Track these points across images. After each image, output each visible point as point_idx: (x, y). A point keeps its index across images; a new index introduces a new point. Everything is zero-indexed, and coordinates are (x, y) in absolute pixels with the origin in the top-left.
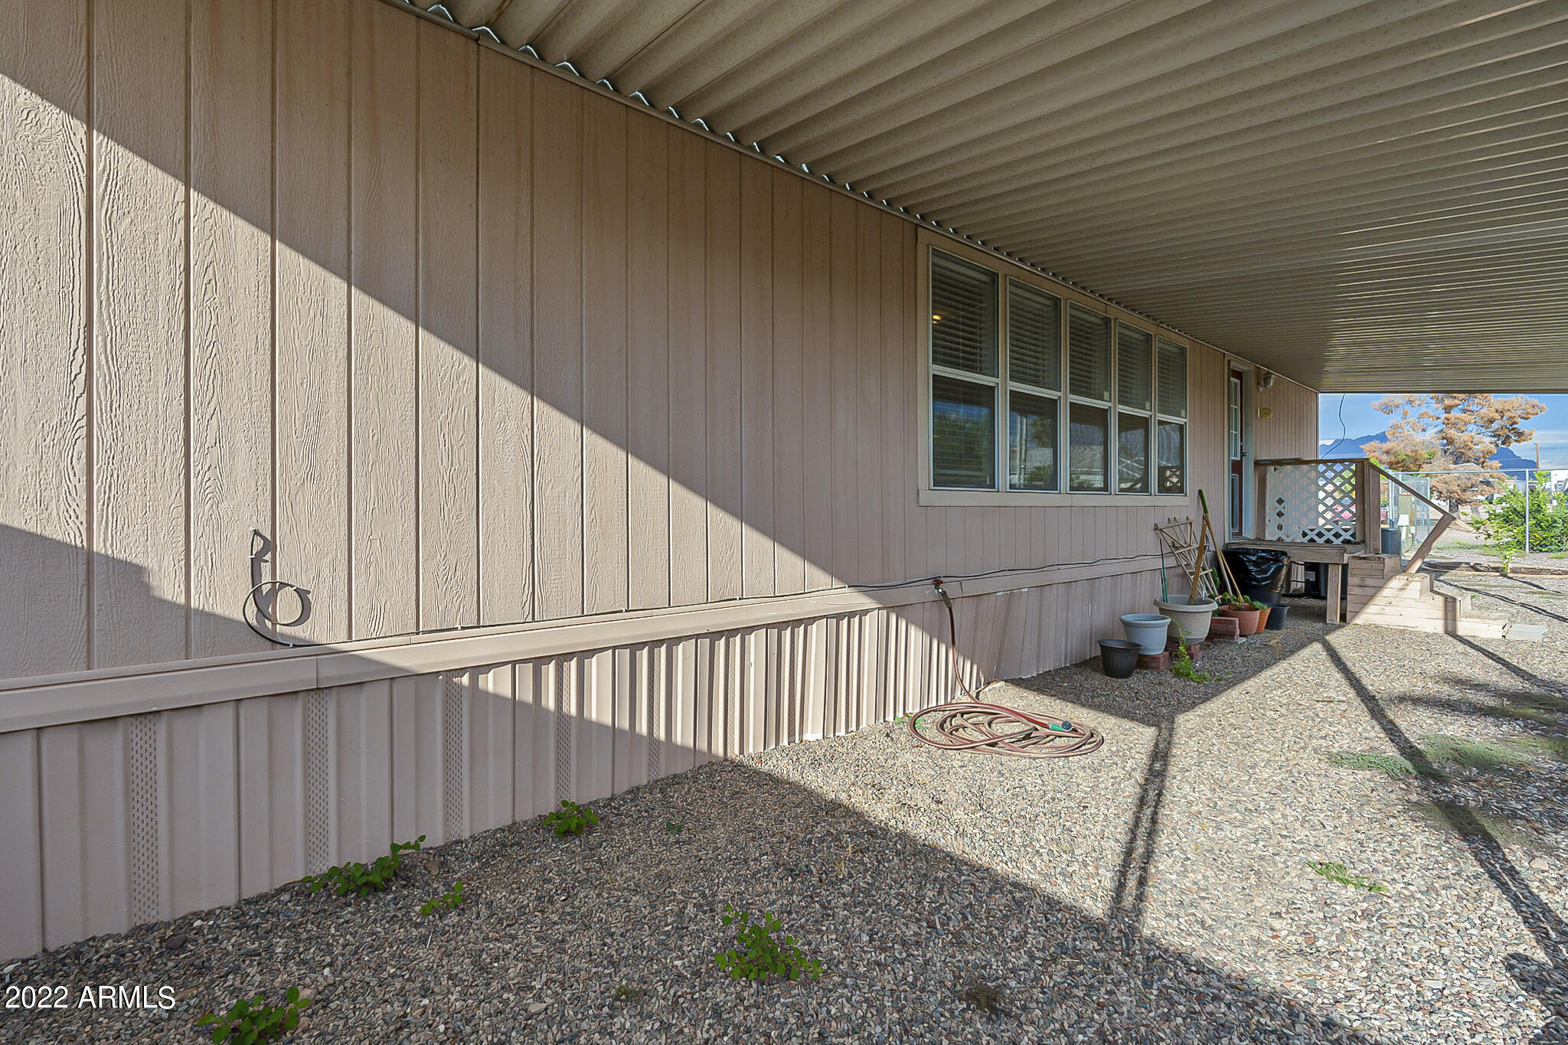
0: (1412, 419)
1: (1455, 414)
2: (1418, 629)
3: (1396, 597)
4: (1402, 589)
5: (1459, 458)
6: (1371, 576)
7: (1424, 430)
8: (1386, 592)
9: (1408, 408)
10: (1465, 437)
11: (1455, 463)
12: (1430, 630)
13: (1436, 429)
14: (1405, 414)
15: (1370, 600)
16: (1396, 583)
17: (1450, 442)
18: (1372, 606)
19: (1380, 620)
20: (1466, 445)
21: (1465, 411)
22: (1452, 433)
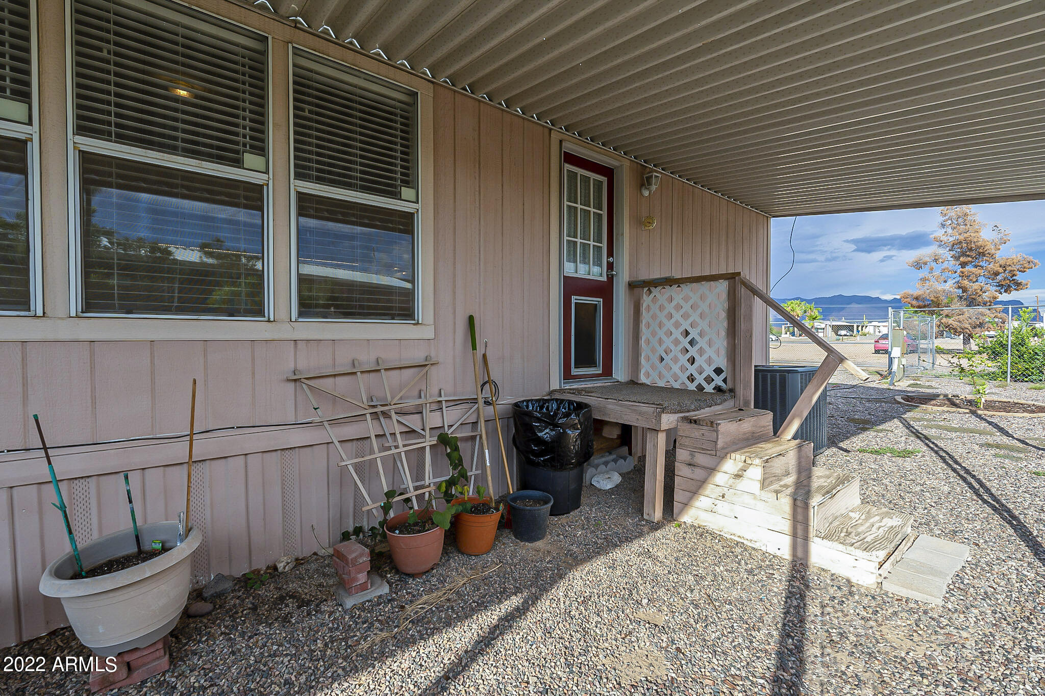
0: (937, 273)
1: (969, 268)
2: (756, 546)
3: (731, 487)
4: (738, 476)
5: (972, 302)
6: (703, 450)
7: (945, 282)
8: (720, 478)
9: (934, 264)
10: (976, 286)
11: (967, 306)
12: (772, 550)
13: (954, 281)
14: (932, 269)
15: (700, 487)
16: (731, 465)
17: (965, 290)
18: (702, 498)
19: (712, 522)
20: (977, 293)
21: (976, 266)
22: (966, 283)
